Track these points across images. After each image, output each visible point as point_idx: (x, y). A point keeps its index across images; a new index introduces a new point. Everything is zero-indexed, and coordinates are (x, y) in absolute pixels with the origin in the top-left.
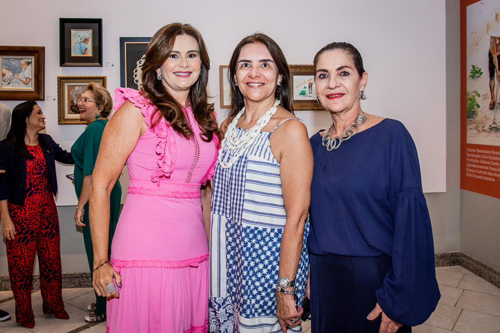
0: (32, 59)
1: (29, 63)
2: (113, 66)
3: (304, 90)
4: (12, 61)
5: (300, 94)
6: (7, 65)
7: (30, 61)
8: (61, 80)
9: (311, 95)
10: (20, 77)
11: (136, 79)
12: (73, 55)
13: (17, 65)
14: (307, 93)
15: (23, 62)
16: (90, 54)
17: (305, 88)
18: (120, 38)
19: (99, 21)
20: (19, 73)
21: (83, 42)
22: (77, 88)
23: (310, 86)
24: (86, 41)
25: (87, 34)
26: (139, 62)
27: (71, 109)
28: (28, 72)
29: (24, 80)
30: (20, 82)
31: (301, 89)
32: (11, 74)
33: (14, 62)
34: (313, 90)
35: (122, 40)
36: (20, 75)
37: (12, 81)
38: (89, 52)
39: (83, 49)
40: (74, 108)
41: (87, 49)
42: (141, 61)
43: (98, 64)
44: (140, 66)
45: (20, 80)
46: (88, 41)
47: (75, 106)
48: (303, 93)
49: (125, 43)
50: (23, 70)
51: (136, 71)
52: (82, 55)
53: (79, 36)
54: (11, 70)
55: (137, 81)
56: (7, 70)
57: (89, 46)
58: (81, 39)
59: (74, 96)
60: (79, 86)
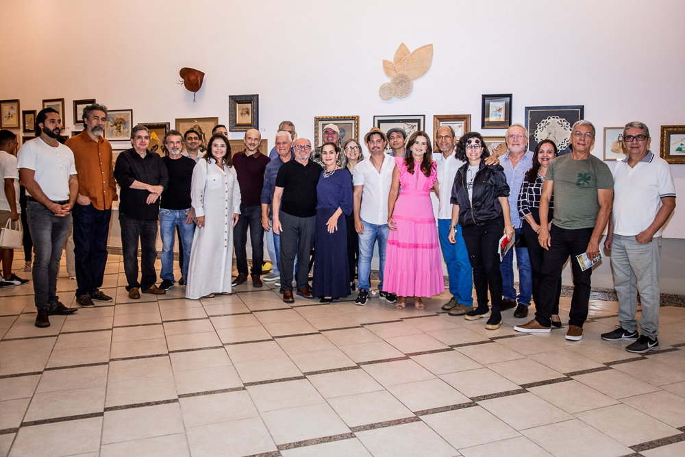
0: (463, 123)
1: (460, 127)
3: (681, 146)
5: (677, 150)
7: (461, 125)
12: (490, 120)
15: (456, 125)
17: (681, 144)
18: (526, 107)
19: (510, 96)
21: (498, 111)
22: (492, 144)
24: (500, 110)
25: (501, 104)
28: (459, 133)
31: (678, 145)
35: (527, 109)
38: (502, 118)
39: (498, 116)
41: (500, 116)
46: (502, 110)
48: (679, 150)
49: (529, 111)
50: (456, 131)
52: (497, 120)
53: (495, 106)
57: (503, 113)
58: (497, 109)
59: (490, 150)
60: (494, 143)
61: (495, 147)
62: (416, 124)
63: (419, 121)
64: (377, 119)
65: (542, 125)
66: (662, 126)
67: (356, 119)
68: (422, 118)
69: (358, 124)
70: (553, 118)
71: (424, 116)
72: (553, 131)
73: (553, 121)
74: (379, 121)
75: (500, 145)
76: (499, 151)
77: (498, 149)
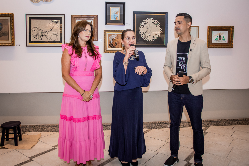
0: (92, 21)
2: (129, 25)
3: (217, 38)
5: (215, 40)
8: (105, 31)
9: (220, 40)
11: (140, 31)
12: (111, 19)
14: (219, 40)
16: (119, 19)
17: (218, 37)
18: (133, 12)
19: (124, 4)
22: (112, 35)
23: (220, 36)
24: (117, 13)
26: (141, 23)
27: (110, 45)
31: (216, 37)
34: (221, 38)
35: (134, 13)
38: (118, 18)
39: (116, 17)
40: (111, 45)
42: (142, 23)
43: (122, 24)
44: (142, 26)
47: (111, 44)
48: (216, 40)
49: (135, 14)
51: (140, 28)
52: (115, 20)
55: (140, 33)
57: (119, 15)
58: (115, 12)
59: (111, 39)
60: (114, 34)
61: (114, 37)
62: (59, 21)
63: (60, 19)
64: (28, 16)
65: (144, 23)
66: (208, 26)
67: (11, 16)
68: (63, 17)
69: (13, 19)
70: (150, 19)
71: (65, 15)
72: (150, 27)
73: (150, 21)
74: (30, 18)
75: (117, 36)
76: (117, 40)
77: (116, 39)
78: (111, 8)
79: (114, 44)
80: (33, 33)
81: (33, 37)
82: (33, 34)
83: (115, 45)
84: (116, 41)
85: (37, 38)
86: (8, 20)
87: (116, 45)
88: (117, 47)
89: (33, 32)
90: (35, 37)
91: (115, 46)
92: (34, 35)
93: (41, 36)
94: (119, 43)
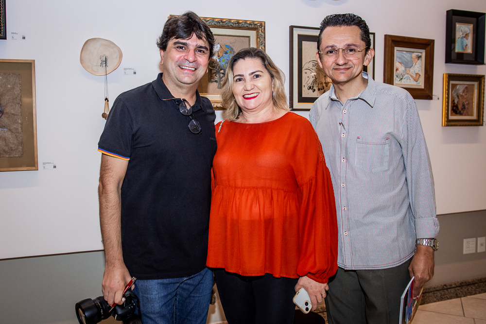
1: (419, 57)
4: (405, 54)
6: (400, 58)
7: (420, 54)
10: (411, 73)
12: (456, 51)
13: (409, 59)
15: (414, 55)
16: (469, 51)
20: (410, 67)
21: (464, 37)
22: (458, 87)
24: (466, 36)
25: (469, 28)
27: (453, 109)
28: (419, 67)
29: (414, 76)
30: (411, 78)
32: (403, 68)
33: (406, 55)
36: (412, 70)
37: (404, 77)
38: (469, 48)
39: (464, 45)
41: (467, 45)
45: (411, 76)
46: (468, 36)
47: (456, 106)
50: (414, 64)
52: (463, 52)
53: (462, 31)
54: (403, 64)
56: (400, 64)
57: (469, 42)
58: (463, 35)
59: (455, 95)
60: (460, 84)
61: (461, 91)
64: (296, 32)
71: (374, 35)
74: (299, 36)
75: (466, 88)
76: (465, 97)
77: (464, 94)
78: (458, 25)
79: (460, 107)
80: (307, 75)
81: (306, 87)
82: (307, 79)
83: (462, 109)
84: (464, 100)
85: (314, 90)
86: (248, 38)
87: (465, 108)
88: (465, 112)
89: (306, 73)
90: (310, 88)
91: (462, 112)
92: (308, 83)
93: (324, 85)
94: (468, 104)
